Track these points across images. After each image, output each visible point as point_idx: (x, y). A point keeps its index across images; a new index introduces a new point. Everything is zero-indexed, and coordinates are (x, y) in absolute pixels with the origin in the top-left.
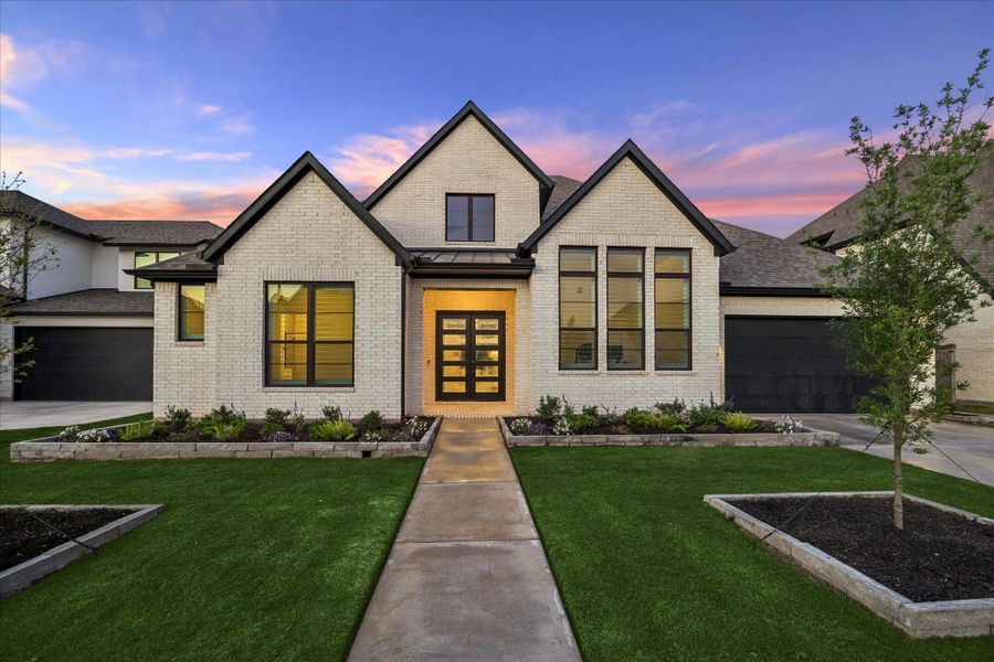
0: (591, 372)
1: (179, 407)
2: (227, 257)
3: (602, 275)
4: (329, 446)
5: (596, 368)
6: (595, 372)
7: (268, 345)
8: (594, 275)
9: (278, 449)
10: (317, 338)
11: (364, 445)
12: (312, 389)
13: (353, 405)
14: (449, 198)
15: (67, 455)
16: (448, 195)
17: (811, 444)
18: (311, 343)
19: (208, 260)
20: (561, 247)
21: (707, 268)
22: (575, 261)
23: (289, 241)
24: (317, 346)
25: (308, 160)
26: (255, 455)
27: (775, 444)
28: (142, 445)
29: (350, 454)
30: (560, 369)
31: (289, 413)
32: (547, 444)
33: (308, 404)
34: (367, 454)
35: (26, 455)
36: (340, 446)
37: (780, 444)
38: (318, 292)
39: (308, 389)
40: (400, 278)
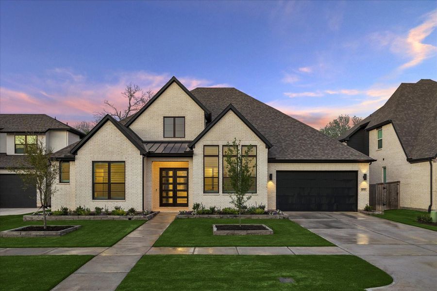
0: (216, 194)
1: (65, 206)
2: (79, 152)
3: (221, 156)
4: (119, 216)
5: (219, 193)
6: (217, 194)
7: (94, 184)
8: (218, 156)
9: (103, 217)
10: (111, 182)
11: (129, 216)
12: (110, 200)
13: (125, 206)
14: (165, 119)
15: (40, 219)
16: (164, 117)
17: (278, 218)
18: (109, 183)
19: (73, 154)
20: (204, 146)
21: (262, 153)
22: (209, 151)
23: (101, 146)
24: (112, 185)
25: (108, 117)
26: (97, 219)
27: (265, 218)
28: (62, 216)
29: (125, 219)
30: (204, 193)
31: (103, 209)
32: (188, 218)
33: (109, 205)
34: (130, 219)
35: (27, 219)
36: (121, 217)
37: (267, 218)
38: (111, 164)
39: (108, 200)
40: (142, 160)
